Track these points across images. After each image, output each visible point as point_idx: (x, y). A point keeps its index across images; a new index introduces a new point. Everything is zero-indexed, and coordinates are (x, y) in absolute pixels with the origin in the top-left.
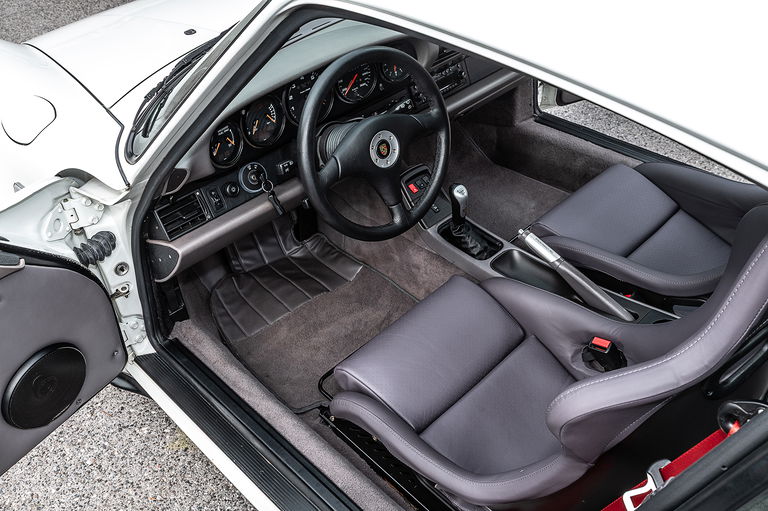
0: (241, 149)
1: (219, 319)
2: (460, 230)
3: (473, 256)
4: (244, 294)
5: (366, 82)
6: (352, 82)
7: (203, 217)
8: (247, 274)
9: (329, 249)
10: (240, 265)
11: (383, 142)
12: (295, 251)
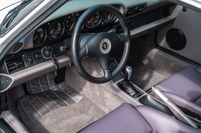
0: (45, 39)
1: (20, 112)
2: (127, 85)
3: (131, 96)
4: (32, 103)
5: (97, 20)
6: (92, 20)
7: (24, 66)
8: (34, 95)
9: (68, 88)
10: (31, 91)
11: (105, 43)
12: (54, 88)
